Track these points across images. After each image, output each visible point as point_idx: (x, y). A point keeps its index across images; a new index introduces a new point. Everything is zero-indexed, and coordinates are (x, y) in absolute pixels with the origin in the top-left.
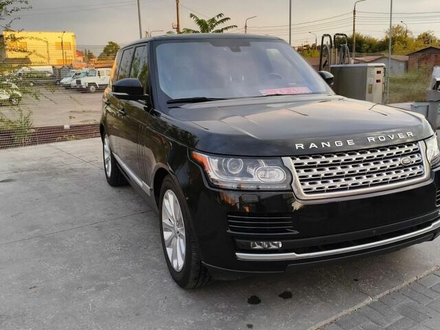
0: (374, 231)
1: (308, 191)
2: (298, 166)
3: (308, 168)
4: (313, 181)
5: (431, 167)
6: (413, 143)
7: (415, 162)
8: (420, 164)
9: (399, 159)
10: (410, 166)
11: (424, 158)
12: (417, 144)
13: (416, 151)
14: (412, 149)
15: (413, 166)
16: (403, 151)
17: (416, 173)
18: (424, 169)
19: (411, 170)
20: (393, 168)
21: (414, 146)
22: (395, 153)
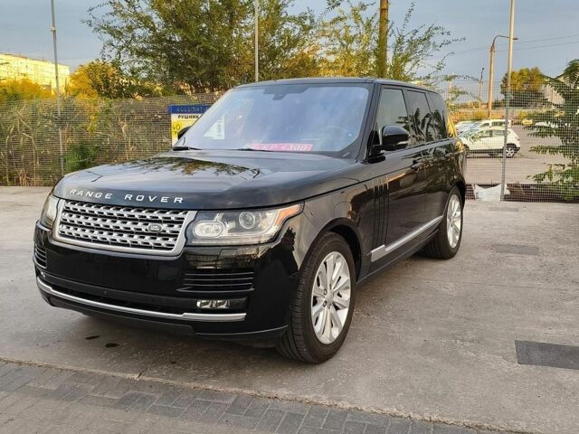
0: (106, 291)
1: (63, 234)
2: (66, 210)
3: (71, 213)
4: (68, 225)
5: (189, 243)
6: (181, 210)
7: (168, 232)
8: (177, 236)
9: (150, 224)
10: (160, 235)
11: (182, 231)
12: (186, 213)
13: (180, 221)
14: (173, 218)
15: (165, 236)
16: (160, 217)
17: (164, 244)
18: (176, 243)
19: (159, 240)
20: (139, 232)
21: (181, 215)
22: (148, 216)
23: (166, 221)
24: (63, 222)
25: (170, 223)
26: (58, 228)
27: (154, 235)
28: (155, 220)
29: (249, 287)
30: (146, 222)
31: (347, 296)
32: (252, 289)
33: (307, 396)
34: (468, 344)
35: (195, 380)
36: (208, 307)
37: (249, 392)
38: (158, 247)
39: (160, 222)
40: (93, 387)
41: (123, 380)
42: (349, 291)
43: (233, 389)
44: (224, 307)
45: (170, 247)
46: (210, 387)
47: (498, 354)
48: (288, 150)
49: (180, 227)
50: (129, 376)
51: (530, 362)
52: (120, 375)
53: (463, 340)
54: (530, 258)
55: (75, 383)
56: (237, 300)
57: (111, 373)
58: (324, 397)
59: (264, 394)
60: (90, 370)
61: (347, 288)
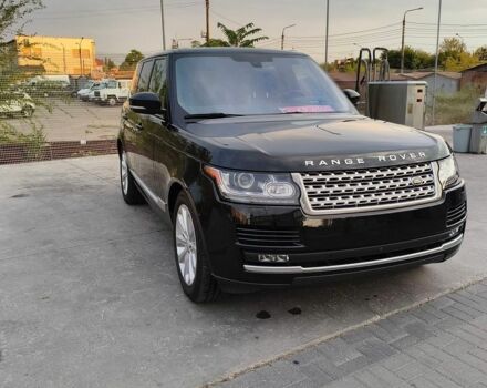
3: (317, 185)
6: (425, 163)
7: (425, 182)
8: (432, 184)
9: (409, 179)
12: (430, 165)
13: (429, 172)
14: (423, 169)
16: (414, 171)
17: (426, 193)
18: (435, 190)
19: (421, 190)
20: (403, 187)
22: (404, 172)
23: (419, 173)
24: (312, 195)
25: (423, 175)
27: (416, 187)
30: (404, 178)
38: (422, 196)
49: (430, 176)
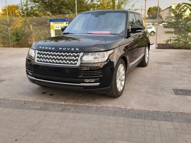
1: (38, 61)
2: (38, 53)
3: (40, 54)
4: (40, 58)
5: (82, 63)
6: (78, 52)
7: (75, 59)
8: (78, 60)
9: (68, 57)
10: (72, 60)
11: (79, 59)
12: (80, 53)
13: (78, 56)
14: (76, 55)
15: (74, 61)
16: (72, 55)
17: (73, 63)
18: (78, 63)
19: (72, 62)
20: (65, 59)
21: (78, 54)
22: (68, 54)
23: (74, 56)
24: (38, 57)
26: (36, 59)
27: (70, 60)
28: (70, 56)
29: (101, 75)
30: (67, 56)
31: (124, 77)
32: (101, 76)
33: (117, 106)
34: (159, 90)
35: (82, 103)
36: (88, 81)
37: (99, 106)
38: (71, 64)
39: (71, 56)
40: (51, 107)
41: (60, 104)
42: (124, 76)
43: (95, 105)
44: (93, 81)
45: (76, 64)
46: (87, 105)
47: (169, 93)
48: (103, 33)
49: (79, 57)
50: (61, 103)
51: (178, 94)
52: (59, 103)
53: (157, 89)
54: (170, 65)
55: (45, 106)
56: (97, 79)
57: (55, 103)
58: (122, 106)
59: (104, 106)
60: (48, 102)
61: (124, 75)
